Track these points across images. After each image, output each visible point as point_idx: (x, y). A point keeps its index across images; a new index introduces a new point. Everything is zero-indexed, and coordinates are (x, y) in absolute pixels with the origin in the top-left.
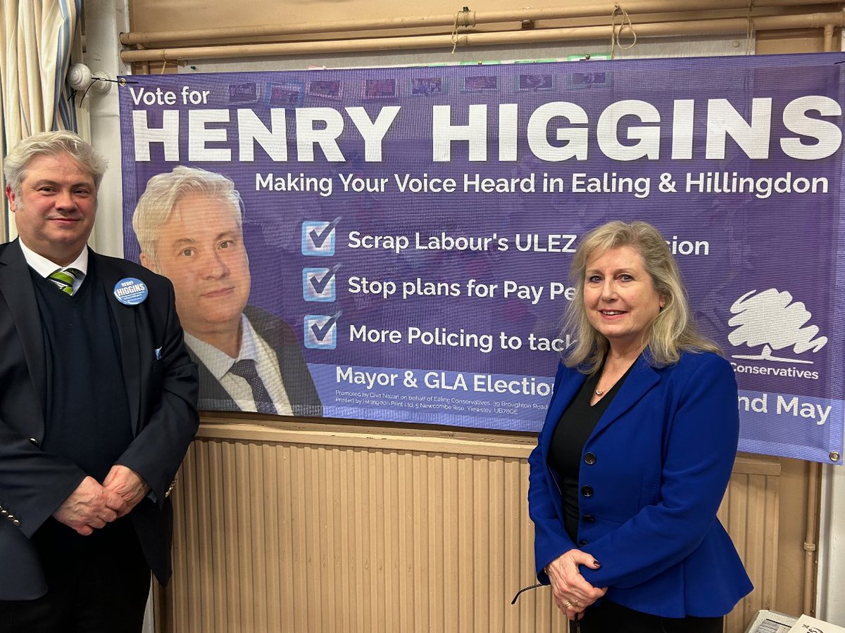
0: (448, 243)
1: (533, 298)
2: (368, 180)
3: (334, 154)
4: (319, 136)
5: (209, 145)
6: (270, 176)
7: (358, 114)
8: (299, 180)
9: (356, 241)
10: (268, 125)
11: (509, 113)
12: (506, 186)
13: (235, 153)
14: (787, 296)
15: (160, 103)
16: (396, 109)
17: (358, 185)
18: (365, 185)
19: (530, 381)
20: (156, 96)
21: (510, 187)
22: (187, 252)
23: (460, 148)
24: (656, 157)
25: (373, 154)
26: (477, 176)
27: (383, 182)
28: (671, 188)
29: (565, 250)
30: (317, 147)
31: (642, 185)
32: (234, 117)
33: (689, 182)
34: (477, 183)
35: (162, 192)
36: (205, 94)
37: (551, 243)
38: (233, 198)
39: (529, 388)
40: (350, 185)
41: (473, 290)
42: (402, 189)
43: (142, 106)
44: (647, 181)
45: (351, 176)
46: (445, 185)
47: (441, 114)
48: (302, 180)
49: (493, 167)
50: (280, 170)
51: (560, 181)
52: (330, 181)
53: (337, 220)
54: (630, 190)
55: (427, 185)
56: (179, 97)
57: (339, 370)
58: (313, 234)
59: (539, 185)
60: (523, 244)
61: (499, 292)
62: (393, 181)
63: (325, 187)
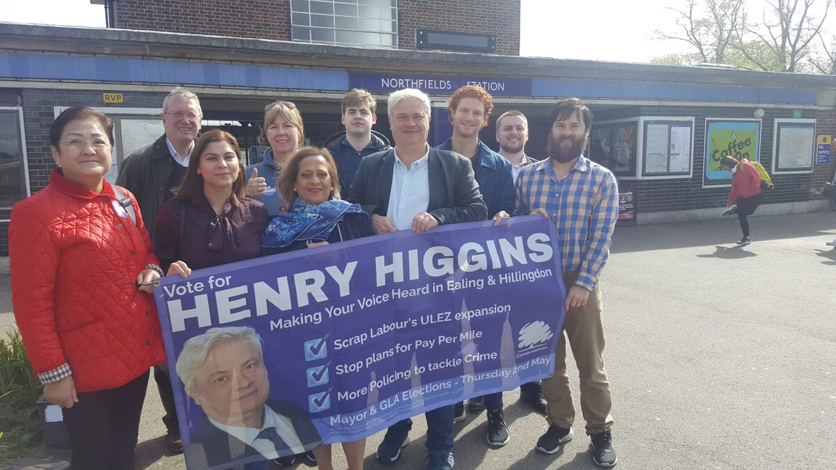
0: (386, 329)
1: (430, 345)
2: (343, 308)
3: (321, 297)
4: (310, 288)
5: (233, 311)
6: (280, 321)
7: (333, 271)
8: (300, 319)
9: (339, 345)
10: (276, 289)
11: (413, 254)
12: (414, 293)
13: (254, 311)
14: (543, 323)
15: (190, 291)
16: (355, 264)
17: (337, 312)
18: (342, 311)
19: (429, 386)
20: (187, 288)
21: (416, 293)
22: (221, 380)
23: (389, 276)
24: (486, 268)
25: (345, 291)
26: (399, 290)
27: (351, 306)
28: (494, 283)
29: (446, 320)
30: (310, 296)
31: (480, 283)
32: (251, 290)
33: (501, 279)
34: (399, 293)
35: (197, 348)
36: (227, 278)
37: (439, 318)
38: (256, 339)
39: (429, 389)
40: (332, 313)
41: (399, 349)
42: (362, 307)
43: (176, 297)
44: (482, 281)
45: (332, 307)
46: (383, 298)
47: (380, 260)
48: (302, 317)
49: (407, 284)
50: (286, 315)
51: (441, 285)
52: (320, 314)
53: (326, 336)
54: (474, 286)
55: (375, 301)
56: (207, 285)
57: (332, 418)
58: (312, 348)
59: (431, 289)
60: (425, 321)
61: (413, 347)
62: (357, 305)
63: (317, 318)
